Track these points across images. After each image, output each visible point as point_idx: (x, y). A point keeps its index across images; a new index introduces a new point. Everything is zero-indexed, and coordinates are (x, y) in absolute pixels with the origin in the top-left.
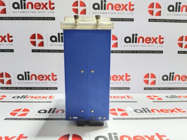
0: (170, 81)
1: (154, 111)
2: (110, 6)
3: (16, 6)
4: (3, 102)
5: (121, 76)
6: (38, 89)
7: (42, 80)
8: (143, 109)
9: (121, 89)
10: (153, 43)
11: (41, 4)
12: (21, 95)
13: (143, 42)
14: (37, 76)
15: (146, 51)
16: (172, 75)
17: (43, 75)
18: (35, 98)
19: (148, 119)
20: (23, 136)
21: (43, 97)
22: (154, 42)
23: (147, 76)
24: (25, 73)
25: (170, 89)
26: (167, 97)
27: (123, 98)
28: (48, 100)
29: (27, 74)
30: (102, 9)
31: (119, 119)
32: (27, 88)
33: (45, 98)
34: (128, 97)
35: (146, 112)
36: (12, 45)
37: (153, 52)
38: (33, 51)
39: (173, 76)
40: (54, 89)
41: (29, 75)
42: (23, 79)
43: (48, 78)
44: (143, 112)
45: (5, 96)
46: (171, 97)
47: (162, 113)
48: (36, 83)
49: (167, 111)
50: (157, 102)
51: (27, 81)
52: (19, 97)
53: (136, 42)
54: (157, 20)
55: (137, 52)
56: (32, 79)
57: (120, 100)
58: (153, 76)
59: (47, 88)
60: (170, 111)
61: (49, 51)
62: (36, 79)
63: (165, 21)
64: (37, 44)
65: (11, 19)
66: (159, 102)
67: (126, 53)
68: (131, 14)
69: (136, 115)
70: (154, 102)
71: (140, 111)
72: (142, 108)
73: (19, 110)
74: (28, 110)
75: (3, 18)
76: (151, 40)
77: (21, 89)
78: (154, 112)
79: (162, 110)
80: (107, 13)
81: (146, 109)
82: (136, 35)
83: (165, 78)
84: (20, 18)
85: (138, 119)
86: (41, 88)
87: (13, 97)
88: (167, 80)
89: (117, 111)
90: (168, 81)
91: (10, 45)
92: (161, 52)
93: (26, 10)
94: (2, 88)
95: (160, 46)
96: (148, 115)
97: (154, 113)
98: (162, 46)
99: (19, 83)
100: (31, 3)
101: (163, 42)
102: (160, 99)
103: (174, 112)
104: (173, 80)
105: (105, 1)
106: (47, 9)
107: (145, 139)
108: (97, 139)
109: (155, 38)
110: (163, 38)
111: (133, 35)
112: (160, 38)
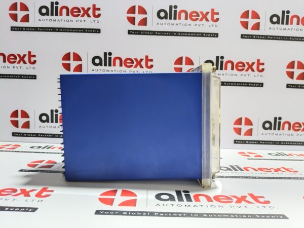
0: (275, 131)
1: (248, 169)
2: (183, 15)
3: (44, 11)
4: (15, 152)
8: (232, 166)
10: (247, 70)
11: (81, 9)
13: (232, 69)
15: (237, 83)
16: (278, 121)
19: (239, 177)
20: (48, 189)
22: (250, 70)
23: (239, 121)
24: (52, 111)
25: (275, 143)
26: (270, 154)
29: (54, 113)
30: (170, 18)
32: (54, 136)
35: (235, 170)
36: (34, 68)
37: (247, 84)
39: (280, 123)
42: (47, 121)
44: (230, 170)
45: (19, 146)
46: (277, 155)
47: (260, 172)
49: (269, 170)
50: (255, 159)
51: (54, 124)
52: (39, 147)
53: (221, 69)
55: (223, 83)
58: (249, 122)
60: (273, 170)
63: (266, 37)
64: (72, 68)
65: (36, 29)
66: (257, 159)
68: (214, 26)
70: (249, 159)
71: (226, 169)
72: (230, 166)
75: (24, 29)
76: (244, 66)
77: (44, 137)
79: (260, 169)
80: (179, 24)
81: (235, 167)
82: (222, 58)
83: (267, 125)
84: (48, 28)
88: (270, 128)
90: (272, 131)
91: (32, 68)
92: (261, 85)
93: (59, 17)
94: (14, 134)
95: (258, 75)
96: (239, 173)
97: (248, 172)
98: (261, 76)
99: (42, 126)
100: (67, 8)
101: (263, 70)
102: (260, 156)
103: (279, 172)
104: (279, 129)
105: (176, 7)
106: (89, 16)
107: (232, 199)
108: (158, 197)
109: (250, 63)
110: (263, 64)
111: (217, 58)
112: (259, 63)
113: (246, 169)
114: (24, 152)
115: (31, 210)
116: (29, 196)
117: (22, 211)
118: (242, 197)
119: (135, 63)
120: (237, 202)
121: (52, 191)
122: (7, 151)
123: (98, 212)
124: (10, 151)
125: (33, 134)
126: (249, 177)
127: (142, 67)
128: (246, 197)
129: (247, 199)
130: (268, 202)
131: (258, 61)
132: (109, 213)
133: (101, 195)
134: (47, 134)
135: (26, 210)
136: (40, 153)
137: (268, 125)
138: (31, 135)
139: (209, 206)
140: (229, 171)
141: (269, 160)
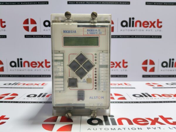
0: (170, 68)
1: (155, 95)
5: (118, 62)
6: (31, 77)
7: (35, 67)
8: (143, 94)
9: (118, 76)
10: (150, 27)
12: (13, 82)
13: (140, 26)
14: (30, 63)
15: (144, 36)
17: (36, 61)
18: (27, 85)
19: (150, 102)
20: (5, 117)
21: (36, 84)
23: (145, 62)
24: (18, 59)
25: (170, 76)
26: (167, 84)
27: (121, 85)
28: (40, 86)
29: (20, 61)
31: (116, 102)
32: (20, 76)
33: (38, 85)
34: (126, 84)
35: (146, 96)
36: (4, 30)
37: (151, 37)
38: (26, 36)
39: (173, 62)
40: (47, 77)
41: (21, 62)
42: (15, 66)
43: (41, 64)
46: (172, 84)
47: (164, 97)
48: (29, 70)
49: (169, 96)
51: (20, 68)
53: (133, 26)
54: (155, 4)
55: (134, 37)
56: (24, 66)
57: (117, 86)
58: (152, 63)
59: (40, 76)
60: (173, 96)
61: (42, 36)
62: (29, 66)
63: (163, 4)
64: (30, 29)
65: (4, 3)
67: (123, 38)
69: (135, 99)
70: (154, 88)
71: (139, 96)
73: (7, 95)
74: (17, 95)
76: (148, 24)
77: (14, 77)
79: (163, 95)
81: (146, 94)
82: (133, 19)
83: (165, 64)
85: (137, 102)
86: (34, 75)
88: (167, 66)
89: (114, 96)
90: (168, 68)
92: (160, 37)
95: (158, 30)
96: (149, 99)
97: (155, 98)
98: (160, 31)
99: (12, 70)
101: (161, 26)
102: (161, 86)
104: (172, 67)
107: (148, 121)
109: (153, 22)
110: (161, 22)
111: (130, 19)
112: (159, 22)
113: (153, 95)
120: (152, 124)
126: (157, 102)
128: (158, 119)
129: (159, 121)
131: (158, 20)
133: (45, 121)
134: (15, 75)
138: (5, 76)
139: (130, 129)
140: (141, 98)
141: (167, 88)
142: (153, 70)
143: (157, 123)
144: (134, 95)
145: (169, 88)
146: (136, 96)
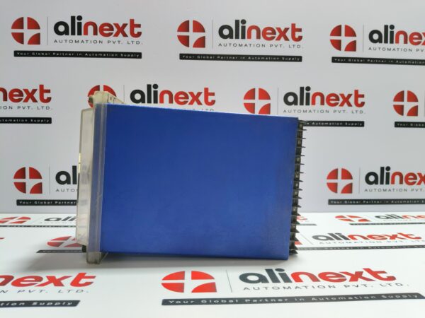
2: (254, 32)
3: (62, 28)
4: (25, 226)
8: (332, 235)
10: (342, 105)
11: (113, 26)
12: (63, 216)
13: (322, 103)
15: (329, 122)
16: (385, 171)
19: (345, 248)
20: (87, 275)
22: (346, 104)
24: (74, 168)
25: (383, 202)
26: (378, 217)
30: (237, 37)
35: (338, 239)
36: (48, 108)
37: (343, 124)
39: (388, 174)
42: (68, 181)
44: (331, 239)
45: (29, 219)
46: (388, 218)
47: (371, 240)
49: (382, 238)
50: (360, 224)
52: (58, 219)
53: (308, 104)
54: (350, 60)
55: (311, 123)
58: (347, 175)
60: (389, 238)
63: (365, 61)
65: (51, 54)
66: (363, 224)
68: (296, 47)
69: (317, 244)
70: (352, 224)
71: (325, 238)
72: (329, 234)
75: (33, 54)
76: (337, 99)
77: (64, 205)
78: (355, 239)
79: (371, 237)
80: (248, 46)
81: (337, 235)
82: (308, 89)
84: (68, 52)
85: (323, 249)
87: (48, 220)
88: (376, 182)
90: (379, 186)
91: (45, 108)
92: (361, 124)
93: (83, 37)
94: (20, 203)
95: (357, 111)
96: (344, 243)
97: (356, 241)
98: (361, 112)
99: (60, 190)
100: (94, 25)
101: (363, 104)
102: (365, 220)
103: (397, 239)
104: (387, 183)
105: (244, 22)
106: (125, 35)
107: (344, 277)
108: (244, 278)
109: (346, 96)
110: (362, 96)
111: (302, 89)
112: (358, 95)
113: (352, 237)
114: (38, 226)
115: (69, 304)
116: (62, 285)
117: (57, 306)
118: (356, 273)
119: (190, 98)
121: (93, 277)
122: (13, 226)
123: (166, 302)
124: (17, 226)
125: (47, 201)
126: (359, 248)
127: (199, 103)
128: (362, 273)
129: (363, 275)
130: (392, 278)
131: (356, 92)
132: (182, 302)
133: (164, 279)
134: (67, 201)
135: (63, 304)
136: (60, 226)
137: (373, 178)
138: (45, 203)
139: (316, 287)
140: (329, 241)
141: (378, 224)
142: (348, 189)
143: (359, 279)
144: (316, 237)
145: (382, 224)
146: (320, 238)
